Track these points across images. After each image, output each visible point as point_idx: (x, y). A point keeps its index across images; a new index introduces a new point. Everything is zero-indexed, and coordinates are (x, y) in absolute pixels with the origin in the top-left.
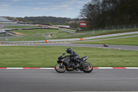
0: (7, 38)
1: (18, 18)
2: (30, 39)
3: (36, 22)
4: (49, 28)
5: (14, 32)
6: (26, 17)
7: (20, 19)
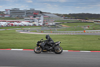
0: (56, 29)
1: (64, 15)
2: (73, 30)
3: (77, 17)
4: (87, 22)
5: (61, 24)
6: (70, 14)
7: (66, 15)
